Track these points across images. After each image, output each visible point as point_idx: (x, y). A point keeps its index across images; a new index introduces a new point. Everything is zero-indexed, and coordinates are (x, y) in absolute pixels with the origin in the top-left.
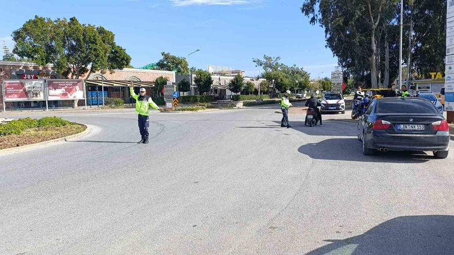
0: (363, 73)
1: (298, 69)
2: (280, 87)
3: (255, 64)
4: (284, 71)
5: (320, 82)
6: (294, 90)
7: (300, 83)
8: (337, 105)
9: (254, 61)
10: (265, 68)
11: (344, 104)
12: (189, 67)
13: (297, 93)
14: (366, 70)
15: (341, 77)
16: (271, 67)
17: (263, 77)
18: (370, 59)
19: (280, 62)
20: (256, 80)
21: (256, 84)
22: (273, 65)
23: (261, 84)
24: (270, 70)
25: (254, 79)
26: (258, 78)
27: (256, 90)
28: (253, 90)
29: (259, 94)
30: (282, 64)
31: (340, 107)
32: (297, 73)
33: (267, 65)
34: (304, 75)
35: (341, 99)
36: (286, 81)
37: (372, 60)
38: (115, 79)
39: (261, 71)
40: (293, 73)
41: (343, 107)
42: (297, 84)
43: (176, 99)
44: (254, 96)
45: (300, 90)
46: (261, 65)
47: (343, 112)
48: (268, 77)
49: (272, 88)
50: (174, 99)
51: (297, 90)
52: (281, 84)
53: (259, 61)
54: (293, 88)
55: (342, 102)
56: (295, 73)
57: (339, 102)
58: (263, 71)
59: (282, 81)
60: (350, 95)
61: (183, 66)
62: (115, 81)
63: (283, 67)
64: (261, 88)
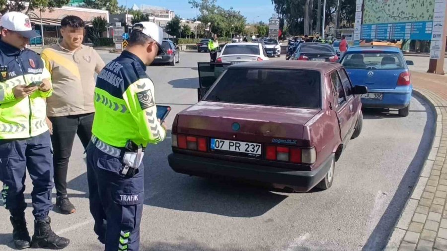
0: (297, 20)
1: (234, 12)
2: (216, 30)
3: (191, 5)
4: (221, 15)
5: (255, 27)
6: (230, 35)
7: (236, 28)
8: (274, 50)
9: (190, 3)
10: (201, 10)
11: (280, 49)
12: (119, 5)
13: (233, 37)
14: (300, 17)
15: (278, 23)
16: (207, 10)
17: (199, 20)
18: (303, 7)
19: (216, 4)
20: (192, 23)
21: (193, 27)
22: (210, 7)
23: (198, 28)
24: (206, 12)
25: (190, 22)
26: (195, 20)
27: (192, 33)
28: (190, 34)
29: (196, 37)
30: (219, 7)
31: (277, 51)
32: (234, 16)
33: (203, 7)
34: (240, 19)
35: (277, 44)
36: (223, 25)
37: (306, 9)
38: (47, 18)
39: (197, 13)
40: (230, 16)
41: (279, 51)
42: (232, 28)
43: (125, 40)
44: (191, 40)
45: (236, 35)
46: (197, 6)
47: (279, 56)
48: (204, 20)
49: (208, 32)
50: (124, 40)
51: (233, 35)
52: (218, 28)
53: (195, 2)
54: (228, 32)
55: (278, 47)
56: (231, 16)
57: (276, 47)
58: (199, 13)
59: (218, 24)
60: (285, 41)
61: (113, 4)
62: (48, 19)
63: (220, 10)
64: (197, 32)
